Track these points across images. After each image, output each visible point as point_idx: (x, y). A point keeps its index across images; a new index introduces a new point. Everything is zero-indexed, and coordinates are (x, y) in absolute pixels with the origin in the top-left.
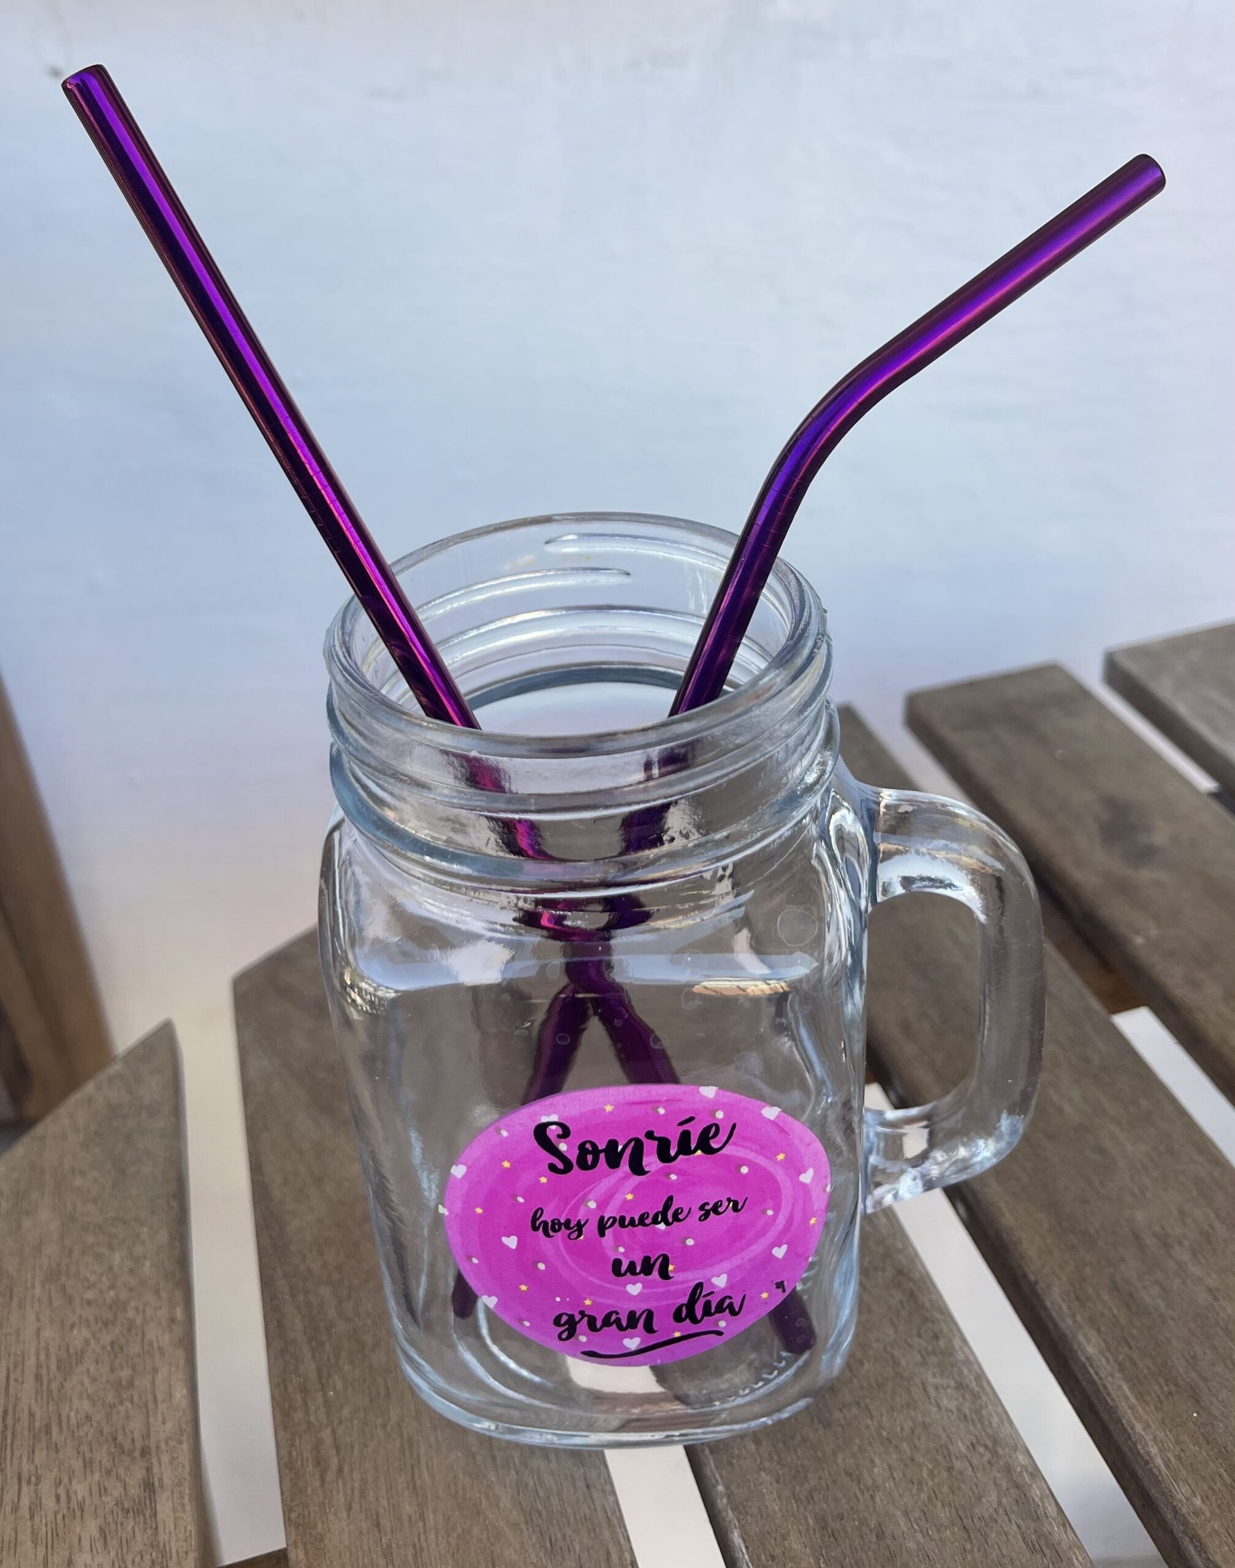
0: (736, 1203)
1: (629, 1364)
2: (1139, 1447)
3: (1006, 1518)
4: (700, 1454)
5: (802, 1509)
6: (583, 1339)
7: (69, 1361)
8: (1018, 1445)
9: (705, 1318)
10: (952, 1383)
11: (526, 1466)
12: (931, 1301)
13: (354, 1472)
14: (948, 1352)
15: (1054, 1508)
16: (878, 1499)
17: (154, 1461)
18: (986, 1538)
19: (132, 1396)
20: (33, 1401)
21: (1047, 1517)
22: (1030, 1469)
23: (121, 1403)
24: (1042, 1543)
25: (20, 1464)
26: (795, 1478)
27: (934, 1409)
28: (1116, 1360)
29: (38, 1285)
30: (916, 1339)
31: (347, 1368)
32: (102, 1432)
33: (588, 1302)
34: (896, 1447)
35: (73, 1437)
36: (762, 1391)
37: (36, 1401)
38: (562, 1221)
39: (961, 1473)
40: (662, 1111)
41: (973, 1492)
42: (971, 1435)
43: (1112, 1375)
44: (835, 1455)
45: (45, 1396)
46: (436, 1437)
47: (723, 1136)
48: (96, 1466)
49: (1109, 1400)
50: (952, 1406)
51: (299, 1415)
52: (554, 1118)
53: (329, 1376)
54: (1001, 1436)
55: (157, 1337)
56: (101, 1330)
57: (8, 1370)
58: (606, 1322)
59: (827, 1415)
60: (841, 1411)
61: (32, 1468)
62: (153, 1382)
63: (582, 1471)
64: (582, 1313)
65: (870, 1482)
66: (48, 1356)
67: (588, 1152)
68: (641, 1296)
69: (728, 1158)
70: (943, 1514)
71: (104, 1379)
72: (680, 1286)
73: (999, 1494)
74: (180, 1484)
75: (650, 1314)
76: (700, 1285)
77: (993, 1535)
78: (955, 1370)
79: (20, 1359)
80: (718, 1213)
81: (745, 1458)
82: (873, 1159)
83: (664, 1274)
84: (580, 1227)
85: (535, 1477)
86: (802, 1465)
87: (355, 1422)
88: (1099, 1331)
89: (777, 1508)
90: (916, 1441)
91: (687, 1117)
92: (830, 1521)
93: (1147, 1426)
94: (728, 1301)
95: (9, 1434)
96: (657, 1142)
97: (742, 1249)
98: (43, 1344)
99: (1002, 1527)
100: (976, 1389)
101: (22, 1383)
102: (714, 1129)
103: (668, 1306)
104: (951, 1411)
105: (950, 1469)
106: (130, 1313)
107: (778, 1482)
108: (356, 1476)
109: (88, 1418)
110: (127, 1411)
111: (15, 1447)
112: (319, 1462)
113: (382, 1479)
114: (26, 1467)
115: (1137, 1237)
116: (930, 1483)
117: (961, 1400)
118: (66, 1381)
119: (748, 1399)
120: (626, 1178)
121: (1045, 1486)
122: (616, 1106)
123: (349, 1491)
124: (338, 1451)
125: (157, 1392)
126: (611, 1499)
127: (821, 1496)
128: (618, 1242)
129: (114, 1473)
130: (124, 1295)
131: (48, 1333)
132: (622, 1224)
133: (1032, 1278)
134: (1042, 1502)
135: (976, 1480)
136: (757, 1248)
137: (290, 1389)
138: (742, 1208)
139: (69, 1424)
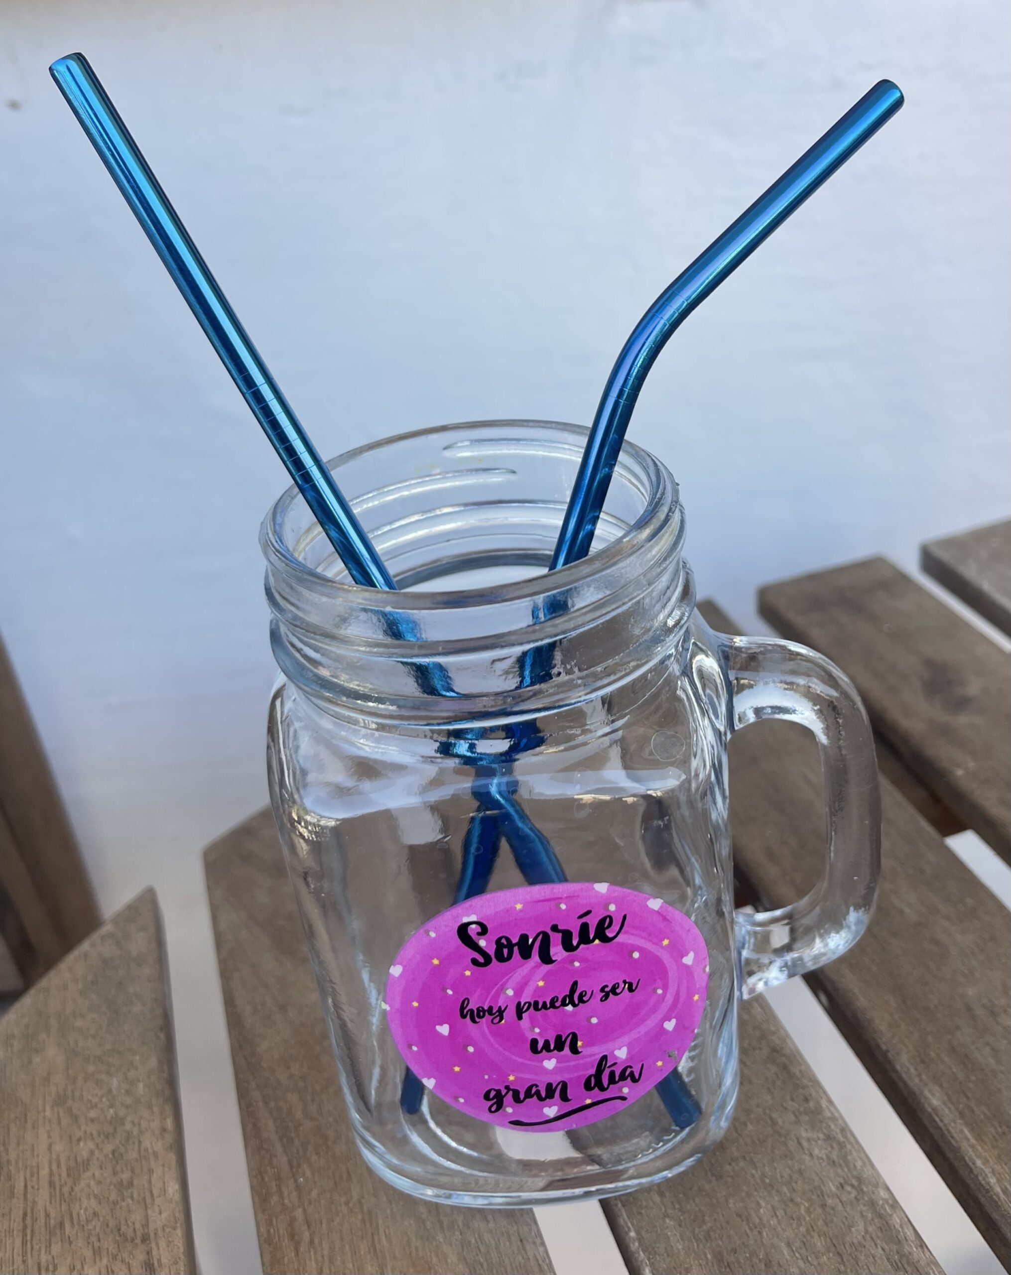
0: (631, 985)
1: (550, 1130)
2: (980, 1178)
3: (873, 1244)
4: (614, 1207)
5: (701, 1246)
6: (509, 1110)
7: (78, 1168)
8: (878, 1183)
9: (611, 1086)
10: (821, 1136)
11: (469, 1227)
12: (800, 1071)
13: (324, 1243)
14: (817, 1112)
15: (912, 1232)
16: (764, 1234)
17: (153, 1245)
18: (856, 1260)
19: (132, 1193)
20: (48, 1203)
21: (907, 1240)
22: (890, 1202)
23: (123, 1200)
24: (904, 1261)
25: (39, 1255)
26: (694, 1221)
27: (807, 1158)
28: (957, 1109)
29: (48, 1108)
30: (790, 1103)
31: (314, 1158)
32: (107, 1225)
33: (512, 1078)
34: (778, 1191)
35: (83, 1230)
36: (662, 1149)
37: (51, 1203)
38: (486, 1008)
39: (833, 1209)
40: (563, 906)
41: (844, 1224)
42: (839, 1177)
43: (954, 1122)
44: (727, 1201)
45: (58, 1199)
46: (392, 1210)
47: (616, 927)
48: (105, 1253)
49: (953, 1142)
50: (823, 1154)
51: (275, 1199)
52: (473, 918)
53: (299, 1165)
54: (865, 1176)
55: (151, 1144)
56: (103, 1142)
57: (25, 1179)
58: (528, 1094)
59: (719, 1169)
60: (730, 1164)
61: (50, 1258)
62: (150, 1182)
63: (515, 1228)
64: (507, 1088)
65: (757, 1221)
66: (59, 1165)
67: (504, 946)
68: (556, 1070)
69: (621, 945)
70: (819, 1243)
71: (108, 1181)
72: (588, 1060)
73: (865, 1223)
74: (176, 1263)
75: (564, 1086)
76: (605, 1058)
77: (862, 1258)
78: (824, 1125)
79: (35, 1170)
80: (616, 994)
81: (652, 1208)
82: (745, 953)
83: (574, 1050)
84: (501, 1013)
85: (476, 1236)
86: (700, 1211)
87: (322, 1201)
88: (941, 1086)
89: (680, 1247)
90: (794, 1185)
91: (585, 911)
92: (725, 1254)
93: (986, 1162)
94: (629, 1071)
95: (29, 1232)
96: (561, 934)
97: (638, 1025)
98: (54, 1156)
99: (869, 1250)
100: (842, 1139)
101: (38, 1189)
102: (608, 920)
103: (579, 1077)
104: (822, 1159)
105: (823, 1206)
106: (128, 1127)
107: (680, 1226)
108: (325, 1245)
109: (95, 1214)
110: (128, 1205)
111: (34, 1242)
112: (293, 1236)
113: (347, 1247)
114: (44, 1258)
115: (969, 1009)
116: (808, 1219)
117: (829, 1149)
118: (75, 1185)
119: (652, 1156)
120: (537, 967)
121: (903, 1216)
122: (526, 904)
123: (320, 1259)
124: (309, 1226)
125: (153, 1188)
126: (541, 1249)
127: (717, 1236)
128: (533, 1025)
129: (119, 1257)
130: (122, 1112)
131: (58, 1147)
132: (536, 1008)
133: (884, 1047)
134: (902, 1228)
135: (846, 1214)
136: (651, 1023)
137: (267, 1179)
138: (636, 988)
139: (79, 1219)
